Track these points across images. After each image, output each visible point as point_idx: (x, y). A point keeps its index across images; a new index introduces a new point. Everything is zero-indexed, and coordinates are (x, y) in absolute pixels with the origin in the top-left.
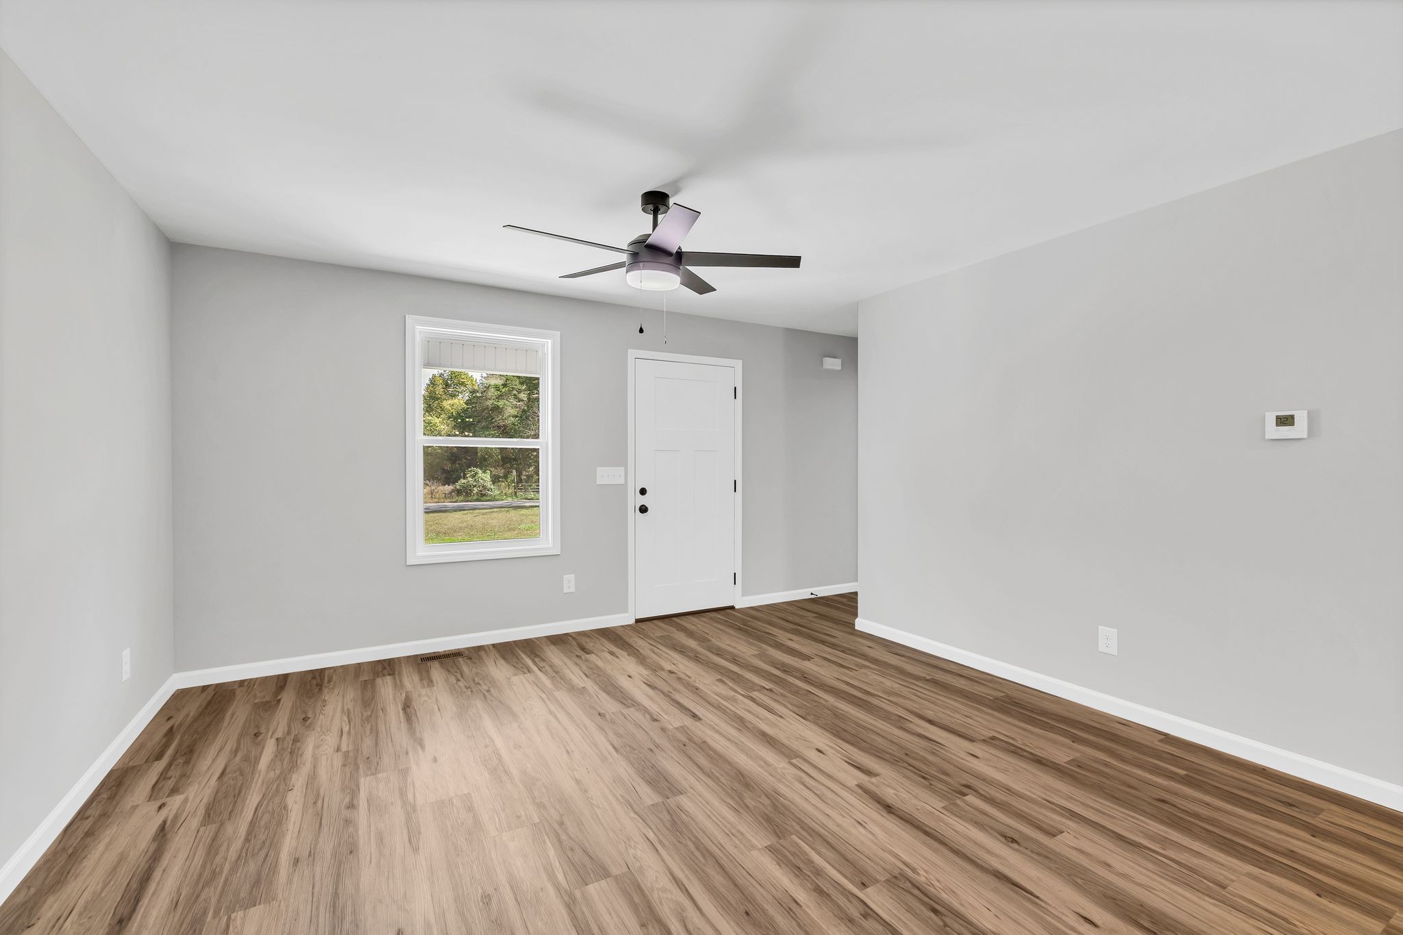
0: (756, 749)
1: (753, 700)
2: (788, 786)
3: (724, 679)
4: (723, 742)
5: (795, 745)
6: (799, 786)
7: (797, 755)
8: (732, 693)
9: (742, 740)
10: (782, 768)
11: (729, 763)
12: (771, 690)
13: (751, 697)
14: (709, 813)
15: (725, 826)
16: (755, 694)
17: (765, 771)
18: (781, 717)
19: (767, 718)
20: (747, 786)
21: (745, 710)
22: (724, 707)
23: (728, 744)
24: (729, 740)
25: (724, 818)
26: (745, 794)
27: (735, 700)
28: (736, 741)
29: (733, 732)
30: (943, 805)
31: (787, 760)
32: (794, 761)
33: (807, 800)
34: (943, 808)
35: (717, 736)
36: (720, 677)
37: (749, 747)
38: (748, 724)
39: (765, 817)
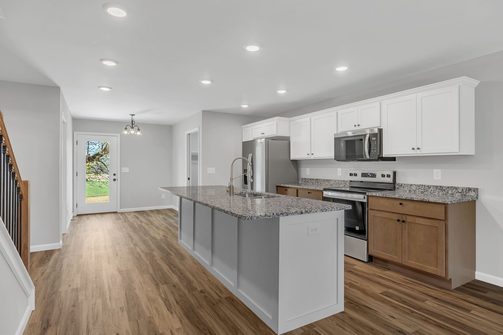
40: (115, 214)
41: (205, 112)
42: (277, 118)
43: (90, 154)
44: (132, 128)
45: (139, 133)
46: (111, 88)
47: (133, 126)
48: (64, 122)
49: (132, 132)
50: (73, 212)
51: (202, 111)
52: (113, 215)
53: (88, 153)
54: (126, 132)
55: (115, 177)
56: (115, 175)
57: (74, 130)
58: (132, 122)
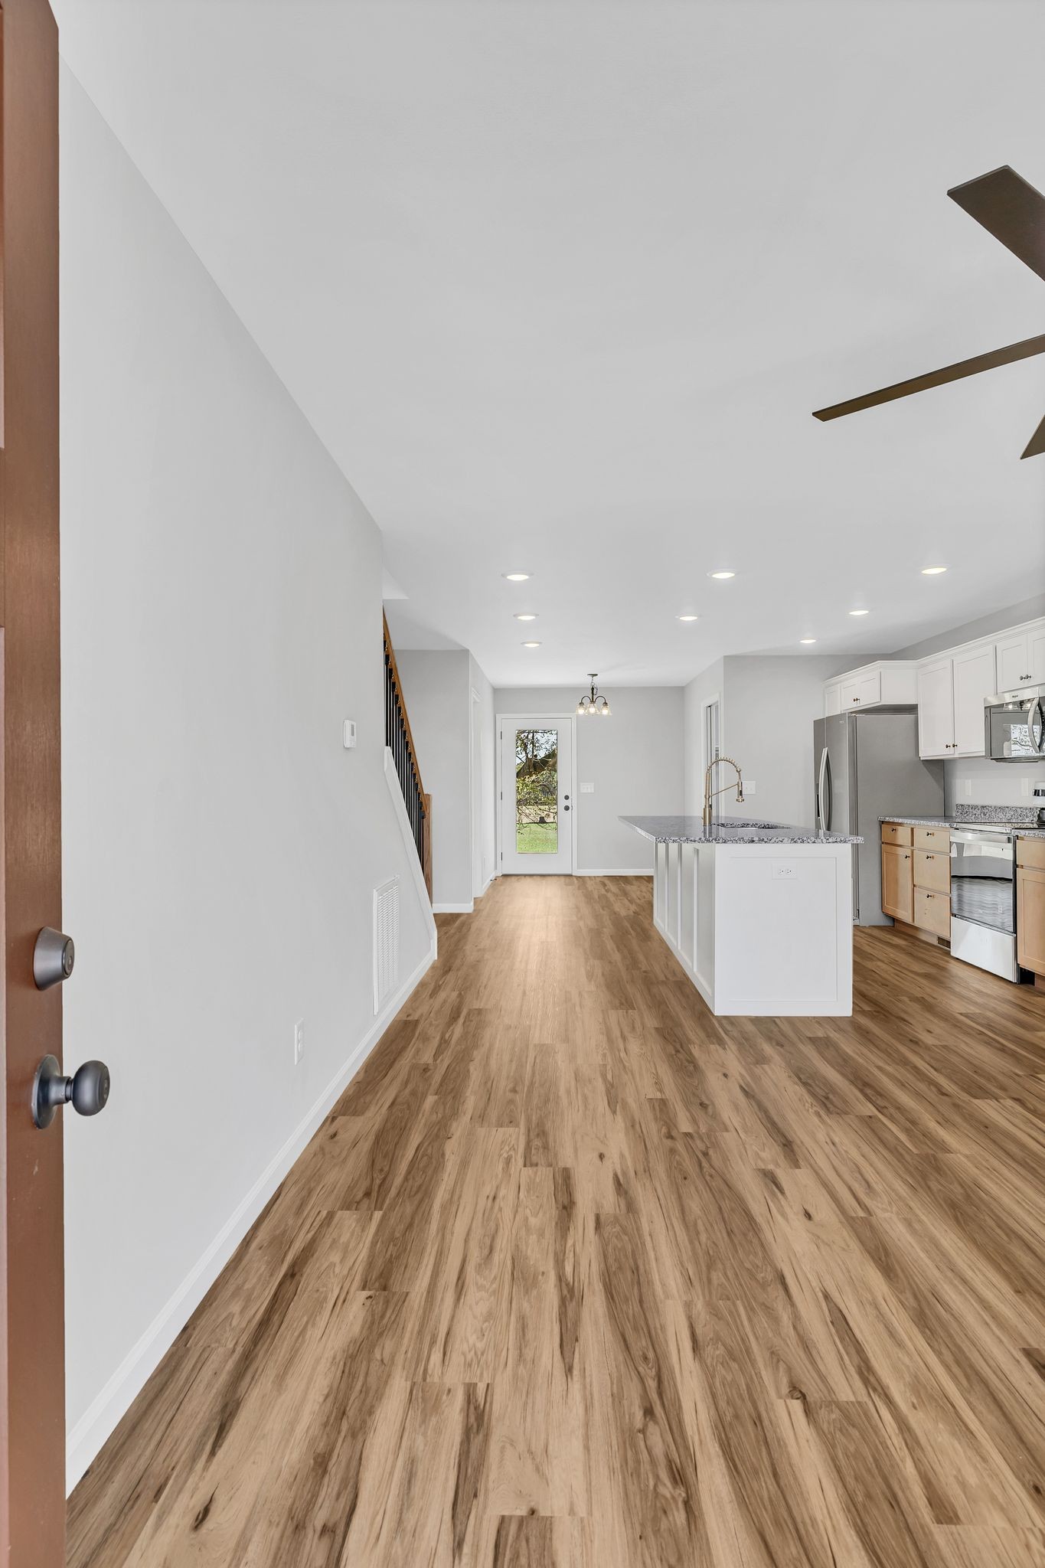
0: (918, 1250)
1: (866, 1372)
2: (893, 1190)
3: (922, 1503)
4: (978, 1282)
5: (842, 1236)
6: (878, 1187)
7: (850, 1221)
8: (918, 1420)
9: (936, 1272)
10: (888, 1211)
11: (974, 1242)
12: (797, 1391)
13: (866, 1382)
14: (1017, 1192)
15: (997, 1177)
16: (847, 1389)
17: (917, 1216)
18: (827, 1296)
19: (861, 1303)
20: (953, 1206)
21: (900, 1344)
22: (956, 1369)
23: (969, 1274)
24: (964, 1281)
25: (997, 1183)
26: (960, 1198)
27: (917, 1387)
28: (950, 1274)
29: (952, 1295)
30: (725, 1134)
31: (873, 1219)
32: (861, 1214)
33: (878, 1173)
34: (727, 1130)
35: (989, 1295)
36: (935, 1529)
37: (930, 1258)
38: (912, 1302)
39: (941, 1173)
40: (567, 880)
41: (729, 660)
42: (879, 663)
43: (536, 756)
44: (593, 701)
45: (605, 711)
46: (540, 643)
47: (595, 697)
48: (475, 702)
49: (592, 710)
50: (496, 868)
51: (725, 657)
52: (563, 879)
53: (533, 752)
54: (581, 711)
55: (567, 803)
56: (567, 798)
57: (497, 710)
58: (593, 689)
